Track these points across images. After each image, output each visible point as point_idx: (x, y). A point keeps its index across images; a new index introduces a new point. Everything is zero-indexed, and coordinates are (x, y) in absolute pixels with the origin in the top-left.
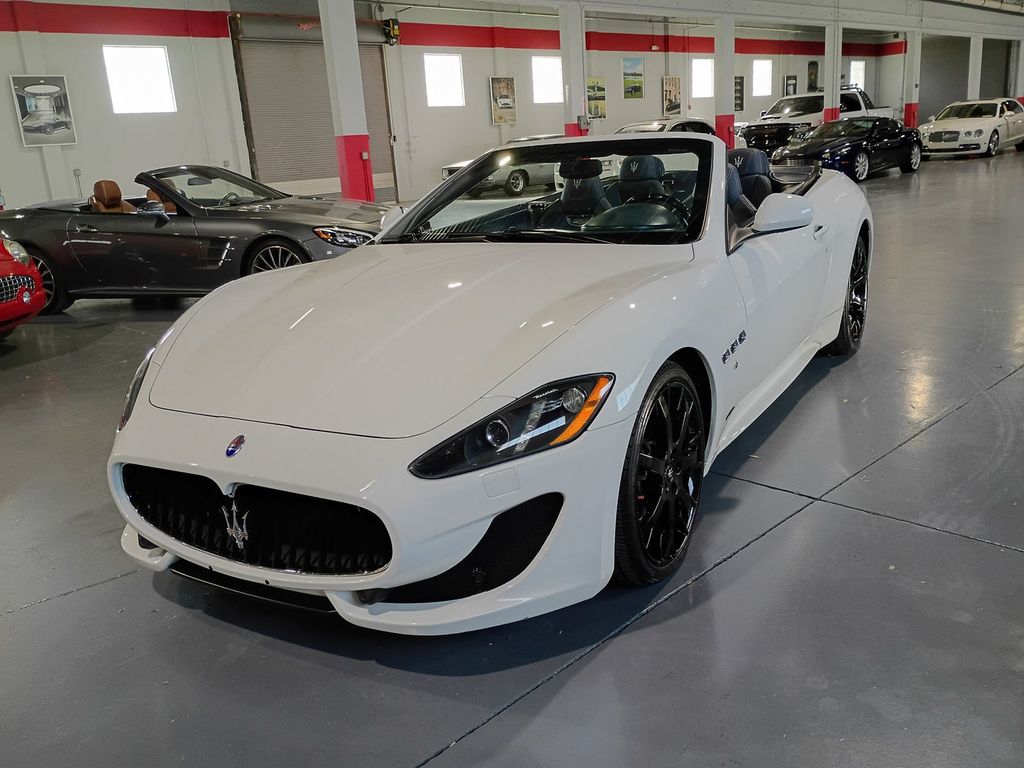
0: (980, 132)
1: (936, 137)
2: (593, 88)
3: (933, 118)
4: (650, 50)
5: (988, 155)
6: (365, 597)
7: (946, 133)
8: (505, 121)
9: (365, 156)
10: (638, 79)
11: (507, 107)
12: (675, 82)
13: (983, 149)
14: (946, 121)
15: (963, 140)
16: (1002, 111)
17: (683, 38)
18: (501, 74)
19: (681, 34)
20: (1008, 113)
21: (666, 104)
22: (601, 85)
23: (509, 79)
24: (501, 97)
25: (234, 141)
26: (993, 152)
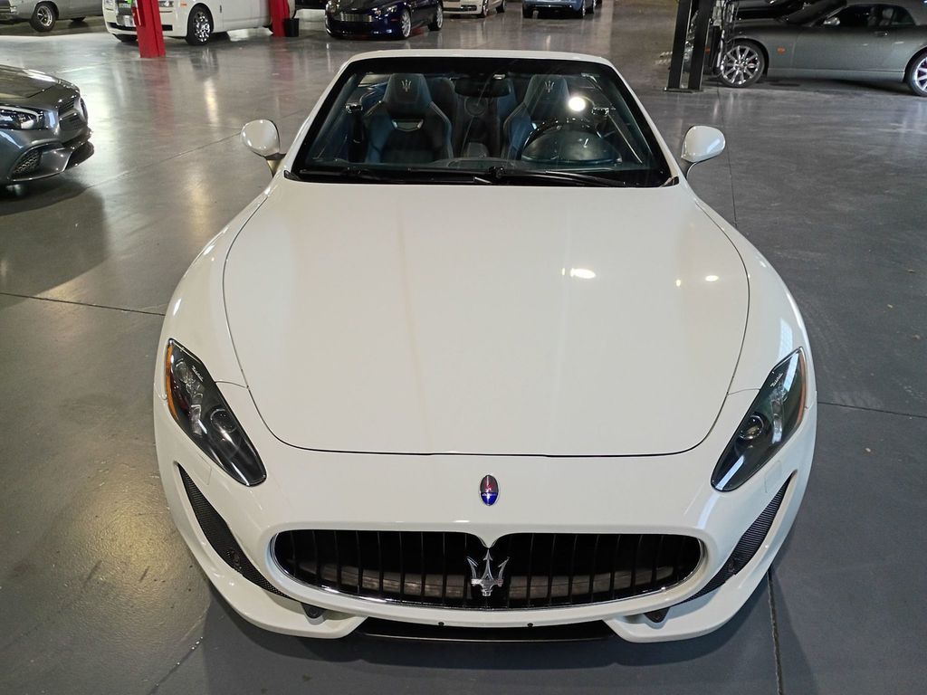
5: (481, 16)
6: (633, 619)
13: (479, 11)
26: (485, 14)
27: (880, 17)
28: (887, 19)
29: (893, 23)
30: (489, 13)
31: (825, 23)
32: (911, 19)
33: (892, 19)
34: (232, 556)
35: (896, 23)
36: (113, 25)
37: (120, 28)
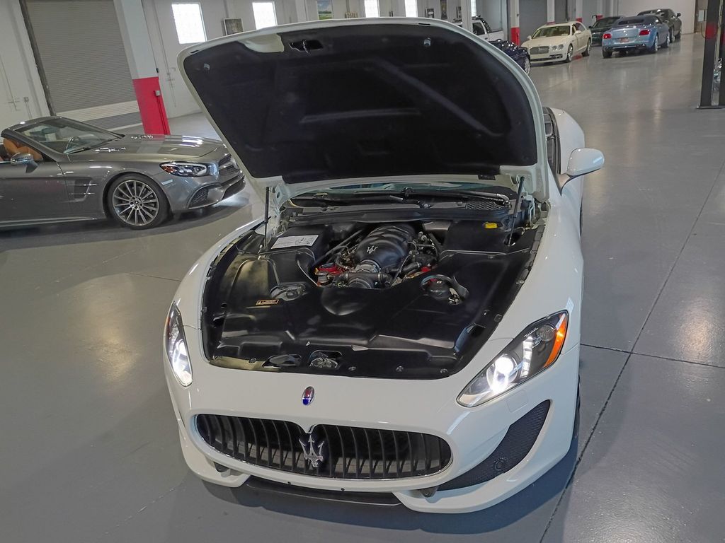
0: (561, 46)
1: (535, 50)
3: (530, 37)
5: (567, 61)
7: (541, 47)
9: (158, 93)
13: (564, 58)
14: (538, 39)
15: (552, 52)
16: (573, 31)
18: (232, 17)
20: (577, 32)
23: (237, 20)
25: (30, 80)
26: (570, 59)
30: (574, 58)
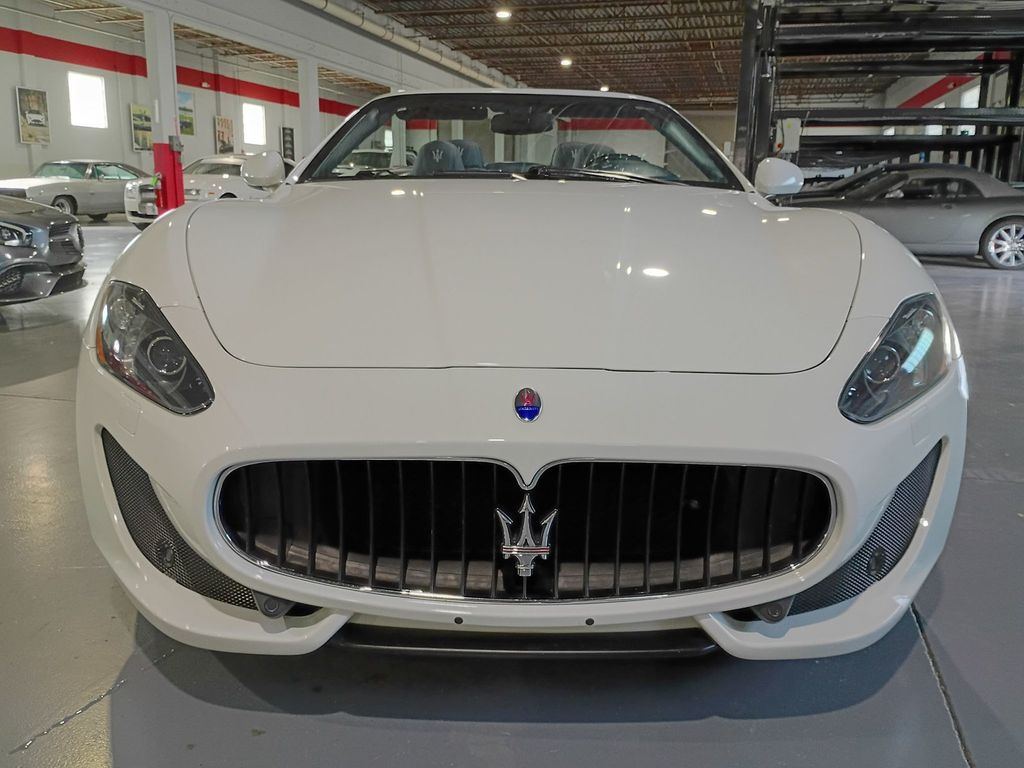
2: (140, 117)
4: (200, 86)
8: (36, 140)
10: (188, 115)
11: (37, 123)
12: (228, 124)
17: (234, 80)
18: (30, 85)
19: (231, 76)
21: (219, 145)
22: (148, 114)
23: (40, 93)
24: (31, 112)
27: (945, 192)
28: (952, 192)
29: (960, 196)
31: (887, 196)
32: (978, 191)
33: (957, 193)
34: (163, 551)
35: (965, 196)
36: (134, 214)
37: (141, 216)
